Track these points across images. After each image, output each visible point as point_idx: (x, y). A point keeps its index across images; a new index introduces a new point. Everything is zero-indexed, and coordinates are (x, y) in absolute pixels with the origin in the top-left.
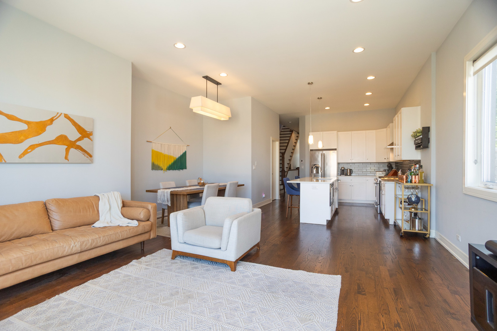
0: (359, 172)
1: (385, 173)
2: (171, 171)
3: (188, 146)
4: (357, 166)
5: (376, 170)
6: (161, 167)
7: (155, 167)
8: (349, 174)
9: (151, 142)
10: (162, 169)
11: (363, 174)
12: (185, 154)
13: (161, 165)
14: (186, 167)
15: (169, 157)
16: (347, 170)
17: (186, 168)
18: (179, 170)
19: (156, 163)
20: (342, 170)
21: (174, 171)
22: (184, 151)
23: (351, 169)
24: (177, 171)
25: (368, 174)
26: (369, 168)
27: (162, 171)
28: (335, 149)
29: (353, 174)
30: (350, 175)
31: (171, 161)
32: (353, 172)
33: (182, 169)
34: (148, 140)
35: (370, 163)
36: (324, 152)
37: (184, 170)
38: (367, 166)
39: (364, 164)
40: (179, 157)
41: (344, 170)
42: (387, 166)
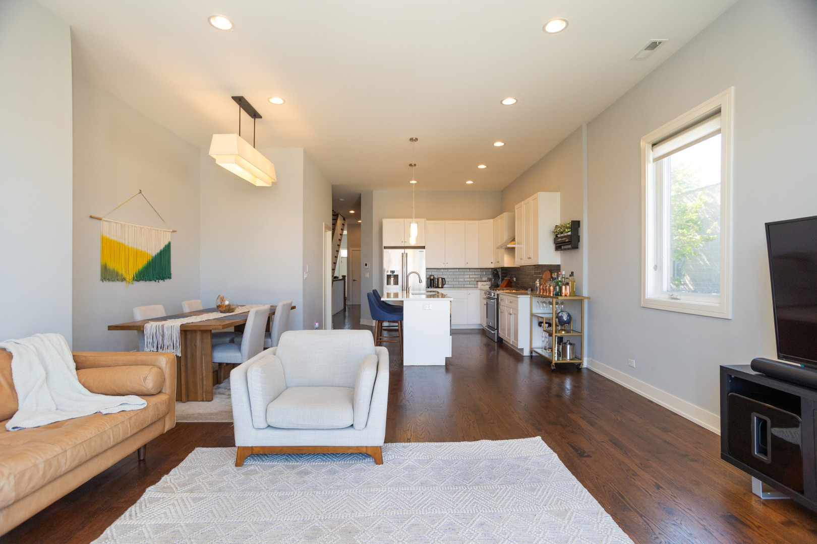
0: (453, 283)
1: (489, 283)
2: (142, 283)
3: (174, 231)
4: (450, 273)
5: (476, 280)
6: (122, 275)
7: (108, 275)
8: (440, 286)
9: (100, 219)
10: (123, 279)
11: (459, 286)
12: (168, 248)
13: (121, 270)
14: (170, 274)
15: (137, 253)
16: (438, 279)
17: (170, 278)
18: (157, 281)
19: (111, 265)
20: (431, 279)
21: (148, 282)
22: (167, 243)
23: (444, 279)
24: (153, 283)
25: (466, 286)
26: (468, 276)
27: (124, 283)
28: (424, 247)
29: (445, 286)
30: (442, 287)
31: (142, 264)
32: (447, 283)
33: (163, 279)
34: (93, 215)
35: (469, 268)
36: (407, 251)
37: (167, 281)
38: (466, 273)
39: (460, 270)
40: (158, 254)
41: (433, 280)
42: (490, 273)
